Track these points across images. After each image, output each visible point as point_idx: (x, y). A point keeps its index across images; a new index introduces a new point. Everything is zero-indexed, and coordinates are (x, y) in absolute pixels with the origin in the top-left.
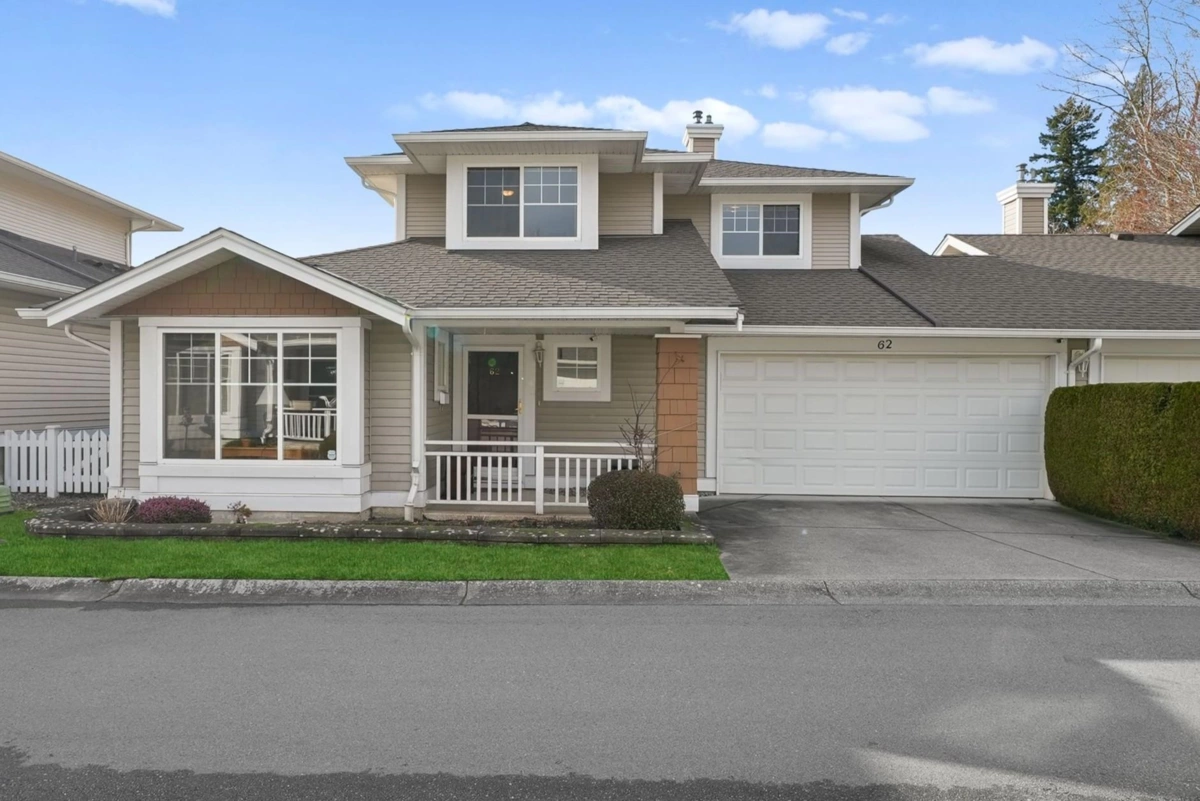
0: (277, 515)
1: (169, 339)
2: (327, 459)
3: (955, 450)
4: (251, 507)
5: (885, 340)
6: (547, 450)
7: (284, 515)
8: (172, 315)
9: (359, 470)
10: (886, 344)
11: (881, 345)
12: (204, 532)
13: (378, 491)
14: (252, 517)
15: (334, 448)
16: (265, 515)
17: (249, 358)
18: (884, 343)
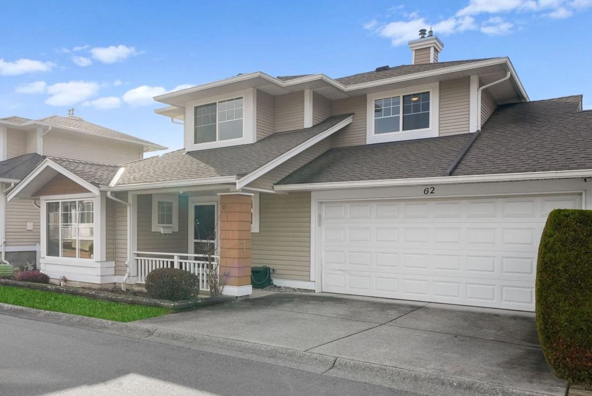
0: (77, 283)
1: (49, 205)
2: (91, 258)
3: (493, 271)
4: (68, 278)
5: (429, 187)
6: (181, 258)
7: (78, 283)
8: (49, 195)
9: (100, 264)
10: (430, 191)
11: (426, 192)
12: (22, 285)
13: (117, 275)
14: (68, 282)
15: (93, 254)
16: (73, 283)
17: (69, 212)
18: (429, 190)
